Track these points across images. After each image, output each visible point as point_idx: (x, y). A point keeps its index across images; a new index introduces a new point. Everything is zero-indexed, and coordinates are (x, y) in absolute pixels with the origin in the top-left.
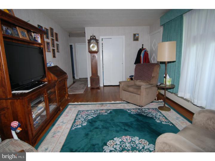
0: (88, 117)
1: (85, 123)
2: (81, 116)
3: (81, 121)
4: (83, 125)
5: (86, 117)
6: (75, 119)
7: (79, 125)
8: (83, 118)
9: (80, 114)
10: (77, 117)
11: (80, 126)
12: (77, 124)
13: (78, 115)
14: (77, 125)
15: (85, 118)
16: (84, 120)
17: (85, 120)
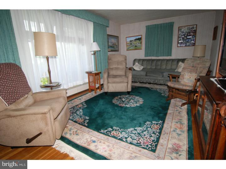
0: (141, 131)
1: (148, 124)
2: (151, 136)
3: (152, 129)
4: (150, 123)
5: (144, 133)
6: (160, 133)
7: (155, 124)
8: (148, 132)
9: (153, 141)
10: (158, 137)
11: (153, 122)
12: (157, 126)
13: (156, 139)
14: (157, 124)
15: (145, 131)
16: (149, 129)
17: (147, 128)
